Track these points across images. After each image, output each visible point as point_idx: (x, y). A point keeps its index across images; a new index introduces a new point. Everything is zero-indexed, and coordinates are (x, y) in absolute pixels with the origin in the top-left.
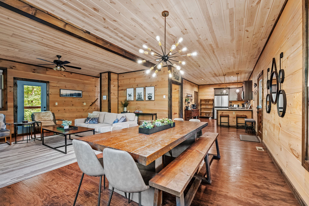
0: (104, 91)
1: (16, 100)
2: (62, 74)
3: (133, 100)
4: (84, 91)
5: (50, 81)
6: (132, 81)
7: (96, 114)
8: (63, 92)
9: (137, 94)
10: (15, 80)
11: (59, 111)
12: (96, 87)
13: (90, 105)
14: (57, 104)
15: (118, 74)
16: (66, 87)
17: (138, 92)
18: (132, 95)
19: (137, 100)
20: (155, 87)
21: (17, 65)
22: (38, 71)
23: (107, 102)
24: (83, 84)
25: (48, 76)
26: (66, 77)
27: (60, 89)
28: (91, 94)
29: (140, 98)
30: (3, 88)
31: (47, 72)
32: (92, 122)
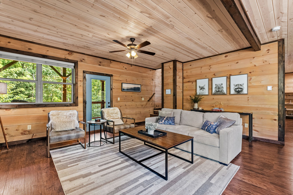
0: (168, 84)
1: (85, 95)
2: (124, 67)
3: (207, 93)
4: (143, 85)
5: (113, 75)
6: (205, 70)
7: (170, 112)
8: (125, 86)
9: (214, 86)
10: (84, 74)
11: (121, 107)
12: (153, 80)
13: (148, 101)
14: (119, 99)
15: (183, 63)
16: (127, 80)
17: (217, 84)
18: (206, 88)
19: (214, 94)
20: (250, 74)
21: (86, 57)
22: (103, 64)
23: (172, 97)
24: (141, 77)
25: (112, 69)
26: (127, 69)
27: (122, 83)
28: (149, 88)
29: (219, 91)
30: (74, 83)
31: (111, 65)
32: (168, 122)
